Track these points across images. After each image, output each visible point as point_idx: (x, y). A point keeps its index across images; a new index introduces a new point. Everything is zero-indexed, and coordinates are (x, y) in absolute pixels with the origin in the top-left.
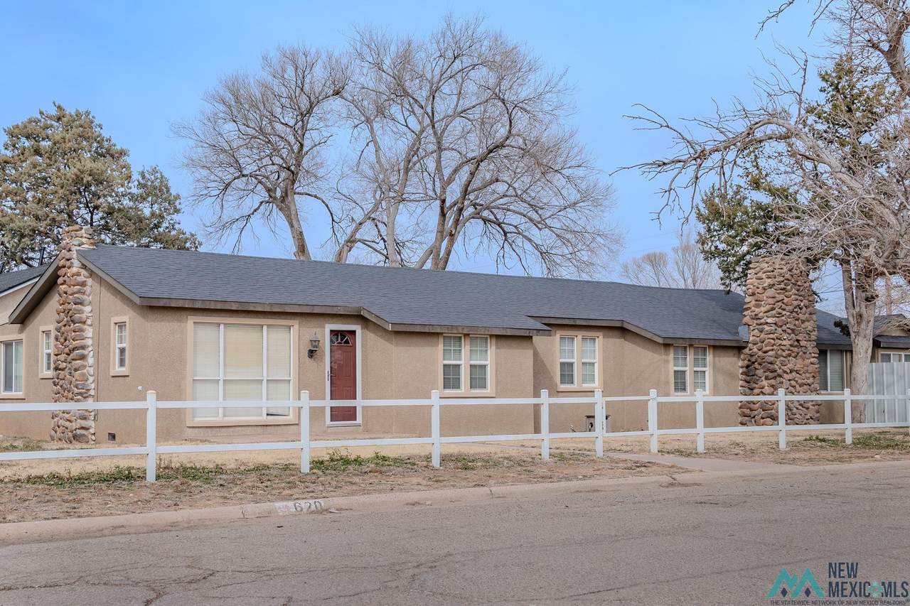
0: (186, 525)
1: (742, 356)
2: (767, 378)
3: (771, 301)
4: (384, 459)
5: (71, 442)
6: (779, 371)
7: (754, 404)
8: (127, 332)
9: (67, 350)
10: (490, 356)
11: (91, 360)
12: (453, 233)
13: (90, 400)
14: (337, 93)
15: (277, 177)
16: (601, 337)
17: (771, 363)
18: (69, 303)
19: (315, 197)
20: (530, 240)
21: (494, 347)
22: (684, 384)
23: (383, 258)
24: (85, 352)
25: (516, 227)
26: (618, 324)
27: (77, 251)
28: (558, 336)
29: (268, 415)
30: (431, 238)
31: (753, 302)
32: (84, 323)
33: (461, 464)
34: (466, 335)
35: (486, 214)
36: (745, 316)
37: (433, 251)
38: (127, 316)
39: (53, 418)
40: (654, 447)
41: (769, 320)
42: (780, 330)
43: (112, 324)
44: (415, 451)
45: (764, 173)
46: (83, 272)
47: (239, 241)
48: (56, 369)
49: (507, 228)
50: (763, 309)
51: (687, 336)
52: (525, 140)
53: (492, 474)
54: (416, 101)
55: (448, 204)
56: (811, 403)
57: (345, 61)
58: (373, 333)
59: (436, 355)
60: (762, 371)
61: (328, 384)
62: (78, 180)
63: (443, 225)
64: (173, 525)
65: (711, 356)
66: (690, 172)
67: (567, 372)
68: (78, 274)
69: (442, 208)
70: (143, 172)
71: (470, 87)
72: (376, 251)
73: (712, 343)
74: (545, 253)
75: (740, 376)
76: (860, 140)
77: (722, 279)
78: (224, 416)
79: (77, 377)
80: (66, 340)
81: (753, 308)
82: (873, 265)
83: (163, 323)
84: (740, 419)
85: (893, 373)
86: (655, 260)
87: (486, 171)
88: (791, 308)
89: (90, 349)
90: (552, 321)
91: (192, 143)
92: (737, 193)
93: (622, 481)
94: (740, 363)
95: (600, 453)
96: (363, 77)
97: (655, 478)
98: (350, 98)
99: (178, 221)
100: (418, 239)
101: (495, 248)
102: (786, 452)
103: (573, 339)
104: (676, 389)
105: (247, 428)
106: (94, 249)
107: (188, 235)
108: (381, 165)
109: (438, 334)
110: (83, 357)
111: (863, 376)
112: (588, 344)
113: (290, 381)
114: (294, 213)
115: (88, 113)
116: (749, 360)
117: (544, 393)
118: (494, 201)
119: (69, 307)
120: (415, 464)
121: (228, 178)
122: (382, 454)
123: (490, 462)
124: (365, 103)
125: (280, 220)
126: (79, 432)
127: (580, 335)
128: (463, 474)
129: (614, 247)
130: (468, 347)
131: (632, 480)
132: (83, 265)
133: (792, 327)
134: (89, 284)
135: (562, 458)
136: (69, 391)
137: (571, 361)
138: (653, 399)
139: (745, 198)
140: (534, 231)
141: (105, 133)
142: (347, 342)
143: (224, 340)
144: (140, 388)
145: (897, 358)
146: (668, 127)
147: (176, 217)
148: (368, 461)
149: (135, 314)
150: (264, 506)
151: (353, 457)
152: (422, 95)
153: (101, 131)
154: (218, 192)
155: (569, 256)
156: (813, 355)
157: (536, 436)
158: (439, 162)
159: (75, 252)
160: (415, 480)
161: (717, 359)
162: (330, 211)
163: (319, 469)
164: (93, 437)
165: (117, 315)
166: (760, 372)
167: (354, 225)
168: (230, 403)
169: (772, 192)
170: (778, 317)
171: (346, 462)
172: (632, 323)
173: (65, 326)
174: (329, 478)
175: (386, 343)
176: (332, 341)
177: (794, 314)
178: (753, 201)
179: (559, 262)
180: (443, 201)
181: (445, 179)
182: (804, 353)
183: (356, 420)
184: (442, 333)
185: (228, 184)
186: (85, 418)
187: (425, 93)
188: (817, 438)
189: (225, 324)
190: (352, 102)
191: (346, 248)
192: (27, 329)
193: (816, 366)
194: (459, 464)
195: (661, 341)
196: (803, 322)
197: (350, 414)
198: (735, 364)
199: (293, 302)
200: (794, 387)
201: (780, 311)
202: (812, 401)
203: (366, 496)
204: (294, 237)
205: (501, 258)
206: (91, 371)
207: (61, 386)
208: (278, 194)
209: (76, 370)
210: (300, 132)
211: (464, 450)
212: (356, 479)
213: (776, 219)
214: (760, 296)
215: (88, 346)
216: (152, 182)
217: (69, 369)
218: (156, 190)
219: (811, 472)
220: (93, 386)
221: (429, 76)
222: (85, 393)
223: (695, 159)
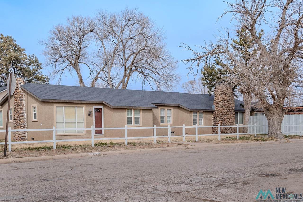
0: (68, 158)
1: (213, 114)
2: (220, 121)
3: (221, 98)
4: (113, 143)
5: (20, 140)
6: (223, 119)
7: (216, 128)
8: (37, 109)
9: (18, 114)
10: (140, 115)
11: (25, 117)
12: (129, 76)
13: (26, 128)
14: (92, 31)
15: (72, 57)
16: (172, 109)
17: (221, 116)
18: (18, 100)
19: (85, 63)
20: (153, 78)
21: (141, 112)
22: (196, 122)
23: (107, 83)
24: (23, 114)
25: (148, 74)
26: (177, 105)
27: (20, 85)
28: (160, 109)
29: (77, 132)
30: (122, 77)
31: (216, 99)
32: (23, 106)
33: (133, 144)
34: (133, 109)
35: (139, 69)
36: (214, 103)
37: (123, 81)
38: (36, 104)
39: (14, 134)
40: (184, 140)
41: (221, 104)
42: (224, 107)
43: (32, 107)
44: (120, 142)
45: (221, 60)
46: (22, 91)
47: (60, 77)
48: (15, 119)
49: (145, 74)
50: (219, 101)
51: (197, 109)
52: (150, 48)
53: (141, 147)
54: (117, 35)
55: (127, 67)
56: (233, 128)
57: (94, 20)
58: (107, 108)
59: (125, 115)
60: (218, 118)
61: (94, 123)
62: (10, 59)
63: (126, 73)
64: (65, 158)
65: (204, 114)
66: (197, 62)
67: (162, 119)
68: (21, 92)
69: (125, 69)
70: (30, 56)
71: (134, 29)
72: (104, 81)
73: (204, 111)
74: (157, 82)
75: (212, 120)
76: (248, 50)
77: (208, 91)
78: (65, 133)
79: (21, 122)
80: (17, 111)
81: (216, 100)
82: (243, 90)
83: (47, 106)
84: (212, 132)
85: (256, 119)
86: (192, 83)
87: (138, 57)
88: (227, 100)
89: (25, 113)
90: (158, 105)
91: (45, 46)
92: (213, 66)
93: (174, 148)
94: (213, 116)
95: (169, 141)
96: (100, 26)
97: (182, 147)
98: (95, 32)
99: (41, 72)
100: (118, 77)
101: (142, 80)
102: (220, 141)
103: (164, 110)
104: (194, 124)
105: (72, 136)
106: (25, 85)
107: (45, 76)
108: (106, 54)
109: (125, 109)
110: (23, 116)
111: (247, 120)
112: (169, 111)
113: (83, 122)
114: (78, 69)
115: (11, 37)
116: (215, 116)
117: (155, 125)
118: (141, 65)
119: (18, 101)
120: (121, 144)
121: (57, 57)
122: (112, 142)
123: (140, 144)
124: (100, 33)
125: (74, 71)
126: (23, 137)
127: (166, 108)
128: (134, 147)
129: (178, 80)
130: (134, 112)
131: (176, 147)
132: (22, 89)
133: (227, 106)
134: (24, 95)
135: (159, 143)
136: (19, 126)
137: (164, 116)
138: (184, 127)
139: (215, 67)
140: (154, 75)
141: (17, 43)
142: (99, 111)
143: (65, 111)
144: (41, 125)
145: (259, 114)
146: (190, 49)
147: (40, 70)
148: (109, 144)
149: (39, 104)
150: (86, 154)
151: (105, 143)
152: (118, 33)
153: (16, 43)
154: (54, 62)
155: (165, 83)
156: (233, 114)
157: (153, 137)
158: (124, 54)
159: (19, 85)
160: (121, 148)
161: (206, 115)
162: (89, 68)
163: (96, 146)
164: (27, 139)
165: (33, 104)
166: (218, 119)
167: (97, 73)
168: (67, 129)
169: (223, 66)
170: (223, 103)
171: (103, 144)
172: (181, 105)
173: (17, 107)
174: (100, 148)
175: (111, 112)
176: (95, 111)
177: (228, 102)
178: (218, 68)
179: (161, 85)
180: (126, 66)
181: (126, 59)
182: (231, 113)
183: (102, 133)
184: (126, 109)
185: (57, 60)
186: (24, 134)
187: (119, 32)
188: (229, 137)
189: (65, 106)
190: (96, 33)
191: (95, 80)
192: (3, 107)
193: (234, 117)
194: (132, 144)
195: (189, 110)
196: (231, 104)
197: (101, 132)
198: (211, 117)
199: (84, 100)
200: (228, 123)
201: (224, 101)
202: (233, 127)
203: (110, 151)
204: (78, 77)
205: (144, 83)
206: (25, 120)
207: (16, 124)
208: (73, 62)
209: (21, 120)
210: (80, 43)
211: (133, 141)
212: (107, 148)
213: (223, 74)
214: (218, 97)
215: (24, 113)
216: (33, 59)
217: (19, 119)
218: (34, 62)
219: (223, 146)
220: (26, 124)
221: (121, 26)
222: (24, 126)
223: (198, 59)
